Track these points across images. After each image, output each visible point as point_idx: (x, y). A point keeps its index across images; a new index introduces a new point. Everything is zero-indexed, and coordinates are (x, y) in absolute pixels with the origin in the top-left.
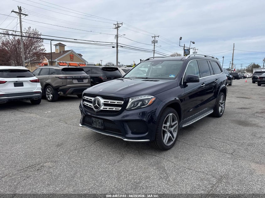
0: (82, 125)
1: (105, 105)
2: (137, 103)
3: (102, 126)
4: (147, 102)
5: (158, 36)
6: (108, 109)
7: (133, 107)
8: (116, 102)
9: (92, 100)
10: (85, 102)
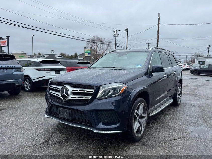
0: (47, 115)
1: (74, 93)
2: (108, 91)
3: (70, 116)
4: (118, 90)
5: (119, 31)
6: (77, 98)
7: (104, 95)
8: (86, 91)
9: (59, 88)
10: (51, 91)
